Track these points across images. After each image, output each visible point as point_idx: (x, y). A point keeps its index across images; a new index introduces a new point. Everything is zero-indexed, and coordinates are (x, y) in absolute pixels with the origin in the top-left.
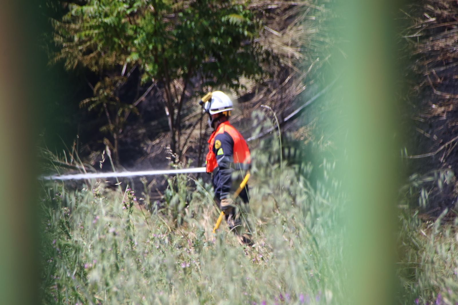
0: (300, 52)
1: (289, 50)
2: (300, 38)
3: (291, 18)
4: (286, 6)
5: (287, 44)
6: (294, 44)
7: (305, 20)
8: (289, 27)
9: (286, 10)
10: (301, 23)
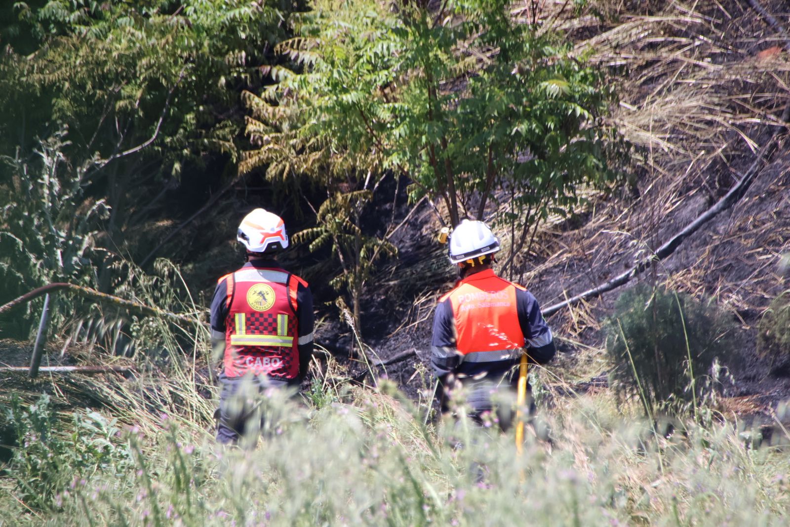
0: (669, 140)
1: (651, 138)
2: (669, 117)
3: (651, 80)
4: (641, 62)
5: (645, 128)
6: (659, 127)
7: (677, 84)
8: (649, 99)
9: (641, 68)
10: (669, 90)
